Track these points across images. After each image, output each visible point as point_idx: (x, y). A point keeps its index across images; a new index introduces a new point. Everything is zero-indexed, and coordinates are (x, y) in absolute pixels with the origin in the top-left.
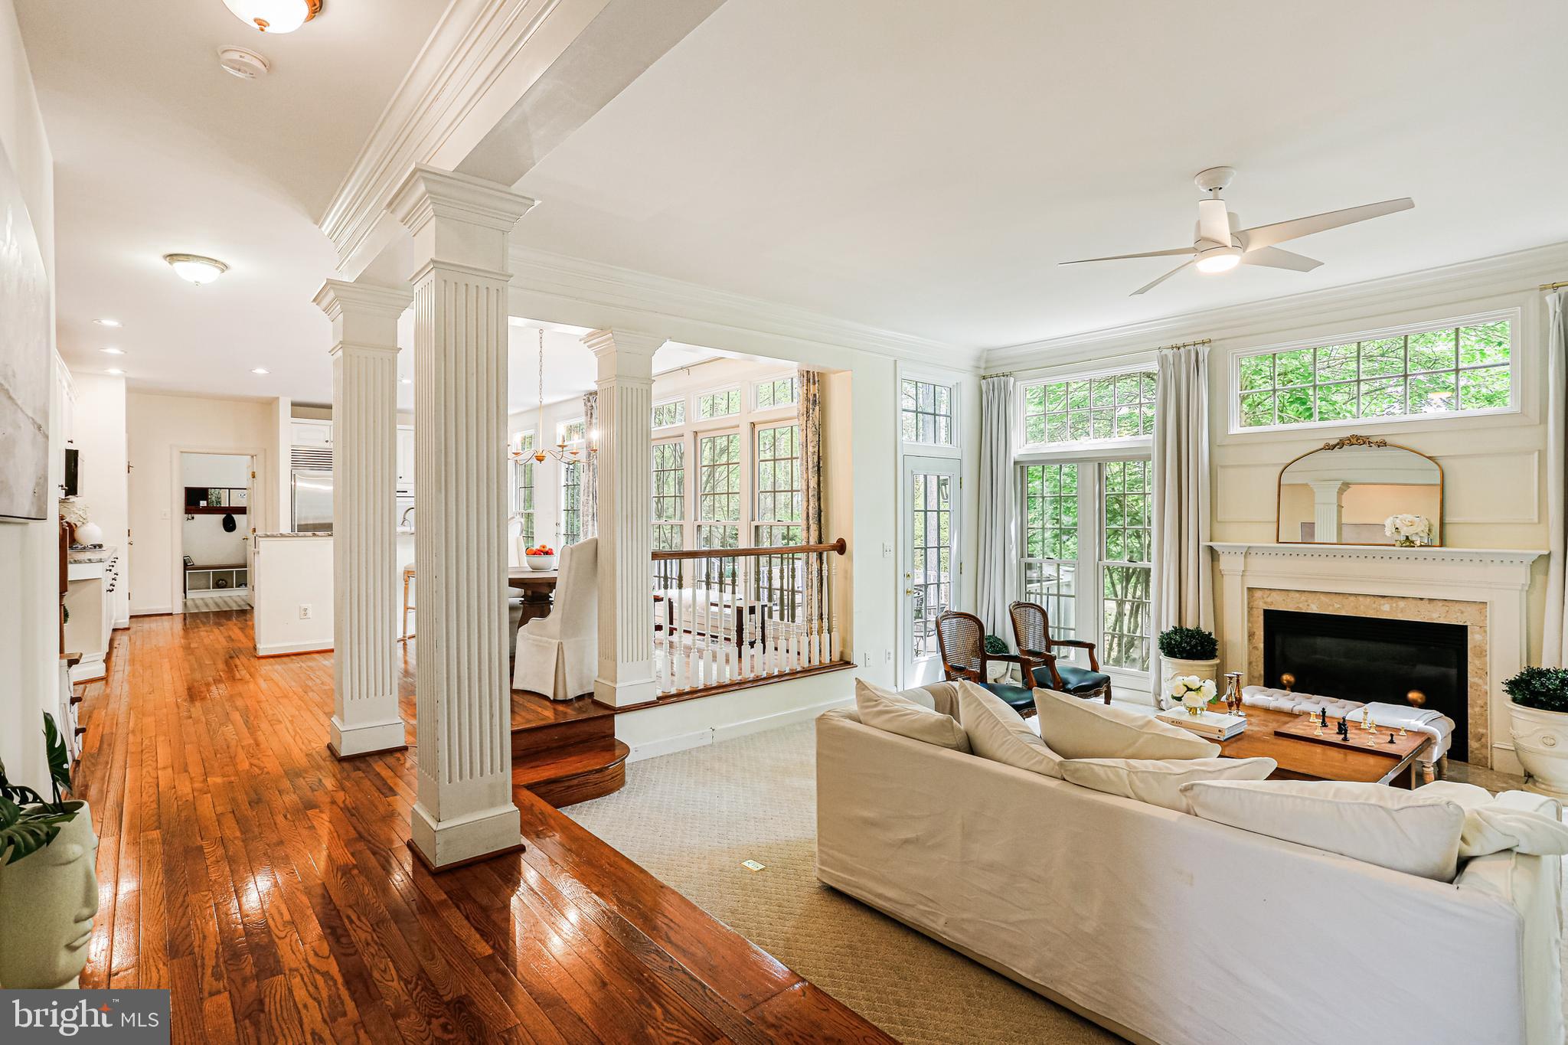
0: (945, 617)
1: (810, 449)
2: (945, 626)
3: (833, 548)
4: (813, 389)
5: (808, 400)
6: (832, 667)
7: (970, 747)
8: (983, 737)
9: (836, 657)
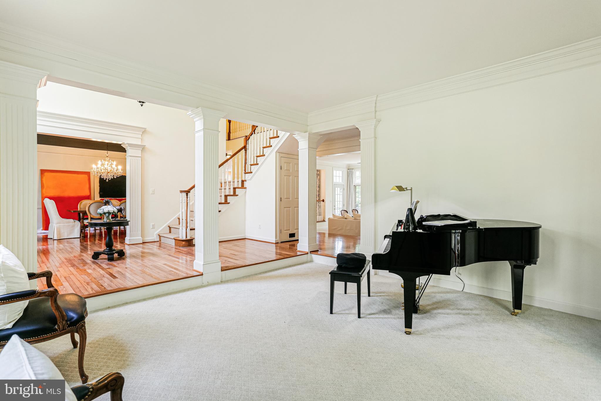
0: (342, 210)
1: (317, 183)
2: (342, 212)
3: (322, 201)
4: (318, 173)
5: (317, 174)
6: (322, 221)
7: (346, 219)
8: (347, 218)
9: (322, 220)
